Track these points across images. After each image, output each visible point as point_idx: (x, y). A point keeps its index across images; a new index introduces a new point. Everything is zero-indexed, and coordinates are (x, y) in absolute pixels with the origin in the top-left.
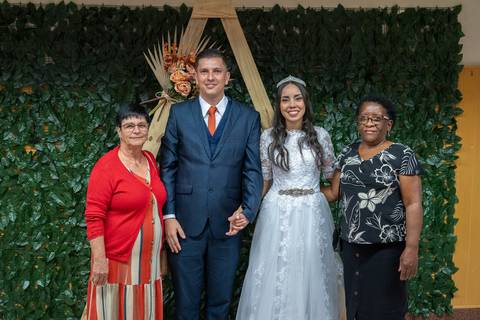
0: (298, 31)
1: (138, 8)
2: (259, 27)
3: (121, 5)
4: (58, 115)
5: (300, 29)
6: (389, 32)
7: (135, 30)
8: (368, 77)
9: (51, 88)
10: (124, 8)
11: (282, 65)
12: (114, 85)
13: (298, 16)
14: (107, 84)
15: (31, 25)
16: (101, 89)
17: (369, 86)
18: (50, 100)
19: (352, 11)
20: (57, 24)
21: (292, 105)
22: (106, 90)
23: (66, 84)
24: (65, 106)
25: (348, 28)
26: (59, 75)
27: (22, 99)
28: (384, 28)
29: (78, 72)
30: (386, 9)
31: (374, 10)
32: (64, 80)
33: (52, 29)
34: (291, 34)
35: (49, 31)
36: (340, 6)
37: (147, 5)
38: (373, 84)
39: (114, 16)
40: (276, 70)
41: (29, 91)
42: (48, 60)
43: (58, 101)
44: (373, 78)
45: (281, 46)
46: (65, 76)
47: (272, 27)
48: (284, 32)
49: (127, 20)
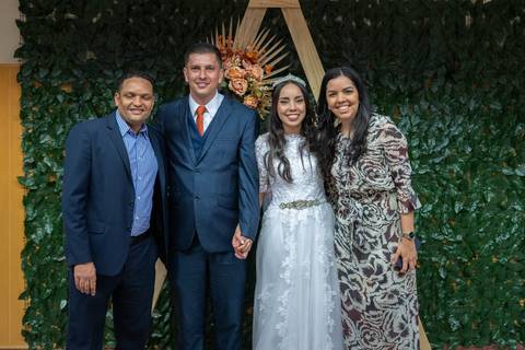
0: (369, 23)
2: (325, 18)
5: (372, 21)
6: (473, 25)
7: (185, 22)
8: (449, 76)
9: (93, 86)
12: (162, 84)
13: (370, 6)
15: (71, 16)
18: (91, 99)
20: (99, 15)
21: (293, 108)
23: (109, 82)
24: (108, 106)
25: (426, 20)
26: (101, 72)
27: (60, 98)
28: (468, 19)
29: (123, 68)
32: (106, 77)
33: (95, 20)
34: (360, 26)
35: (91, 23)
38: (454, 83)
39: (163, 6)
41: (68, 89)
42: (90, 55)
43: (100, 100)
44: (454, 76)
45: (350, 40)
46: (109, 73)
47: (340, 19)
48: (354, 24)
49: (177, 10)
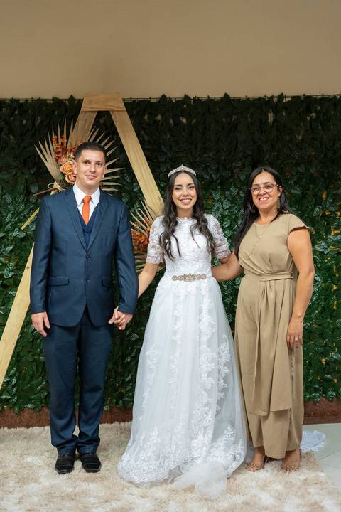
0: (185, 121)
1: (27, 101)
2: (146, 117)
3: (11, 97)
5: (187, 119)
6: (275, 121)
7: (24, 122)
10: (14, 101)
11: (169, 154)
12: (5, 177)
13: (185, 106)
19: (238, 100)
21: (185, 194)
25: (234, 117)
28: (271, 117)
30: (272, 97)
31: (260, 99)
34: (178, 123)
36: (226, 95)
37: (36, 97)
39: (4, 109)
40: (163, 160)
45: (169, 136)
47: (159, 117)
48: (172, 121)
49: (17, 112)
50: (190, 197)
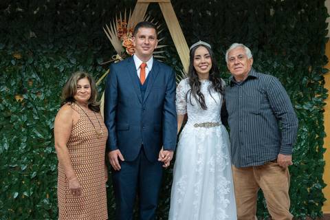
0: (210, 14)
2: (182, 11)
4: (39, 74)
5: (212, 12)
6: (275, 14)
7: (93, 13)
8: (260, 46)
9: (34, 55)
12: (79, 53)
14: (74, 51)
15: (20, 10)
16: (69, 54)
17: (261, 53)
18: (33, 63)
20: (38, 9)
21: (203, 62)
22: (73, 56)
23: (44, 52)
24: (44, 67)
25: (246, 11)
26: (39, 45)
27: (13, 62)
28: (272, 11)
29: (53, 43)
33: (35, 12)
34: (205, 16)
35: (33, 14)
38: (264, 51)
39: (79, 3)
41: (18, 56)
42: (32, 34)
43: (39, 63)
44: (264, 47)
45: (198, 24)
46: (44, 46)
47: (191, 11)
48: (200, 14)
49: (88, 6)
50: (207, 64)
